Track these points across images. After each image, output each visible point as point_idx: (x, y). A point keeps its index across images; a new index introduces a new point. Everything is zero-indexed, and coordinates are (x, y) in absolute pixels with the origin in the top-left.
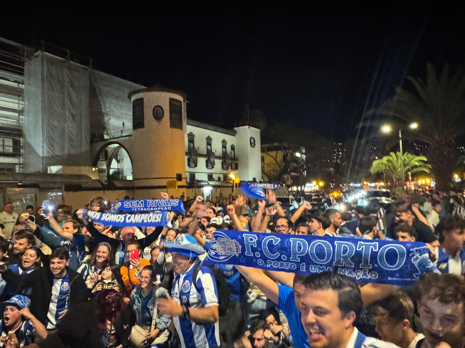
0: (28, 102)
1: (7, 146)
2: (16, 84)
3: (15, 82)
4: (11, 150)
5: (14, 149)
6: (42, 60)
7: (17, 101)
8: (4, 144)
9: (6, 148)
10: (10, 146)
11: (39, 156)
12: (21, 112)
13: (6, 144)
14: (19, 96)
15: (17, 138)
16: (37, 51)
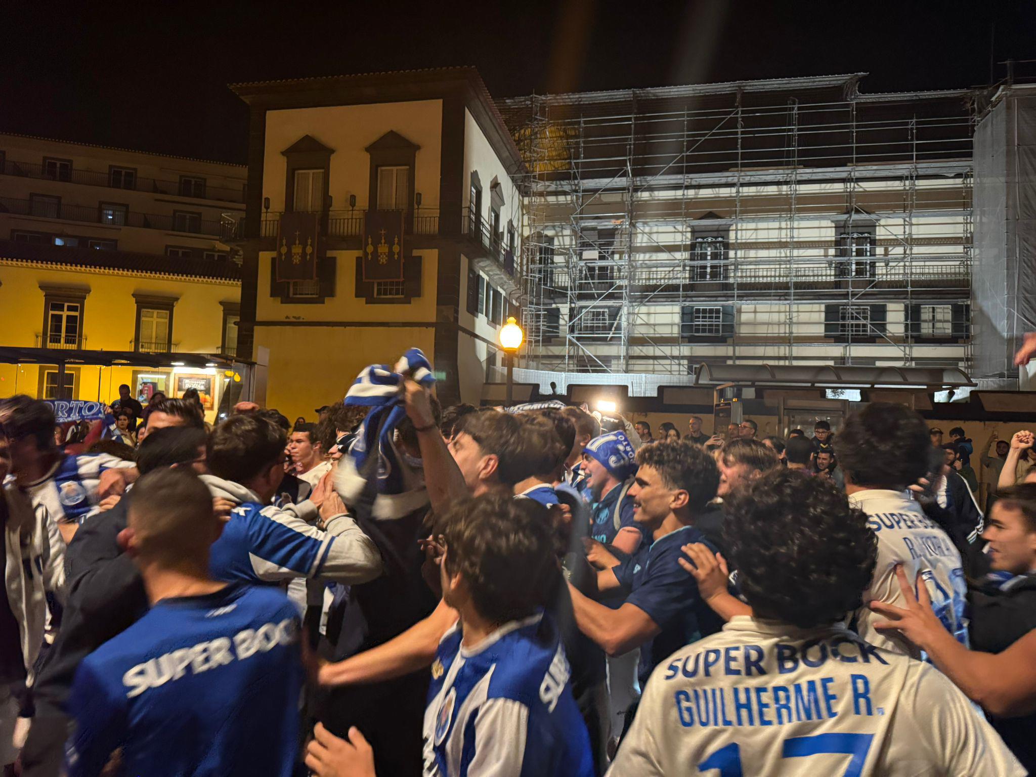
0: (983, 213)
1: (940, 321)
2: (959, 181)
3: (958, 176)
4: (948, 329)
5: (955, 327)
6: (1009, 107)
7: (960, 219)
8: (934, 316)
9: (938, 325)
10: (947, 321)
11: (1002, 337)
12: (967, 241)
13: (939, 316)
14: (965, 205)
15: (960, 302)
16: (998, 88)
